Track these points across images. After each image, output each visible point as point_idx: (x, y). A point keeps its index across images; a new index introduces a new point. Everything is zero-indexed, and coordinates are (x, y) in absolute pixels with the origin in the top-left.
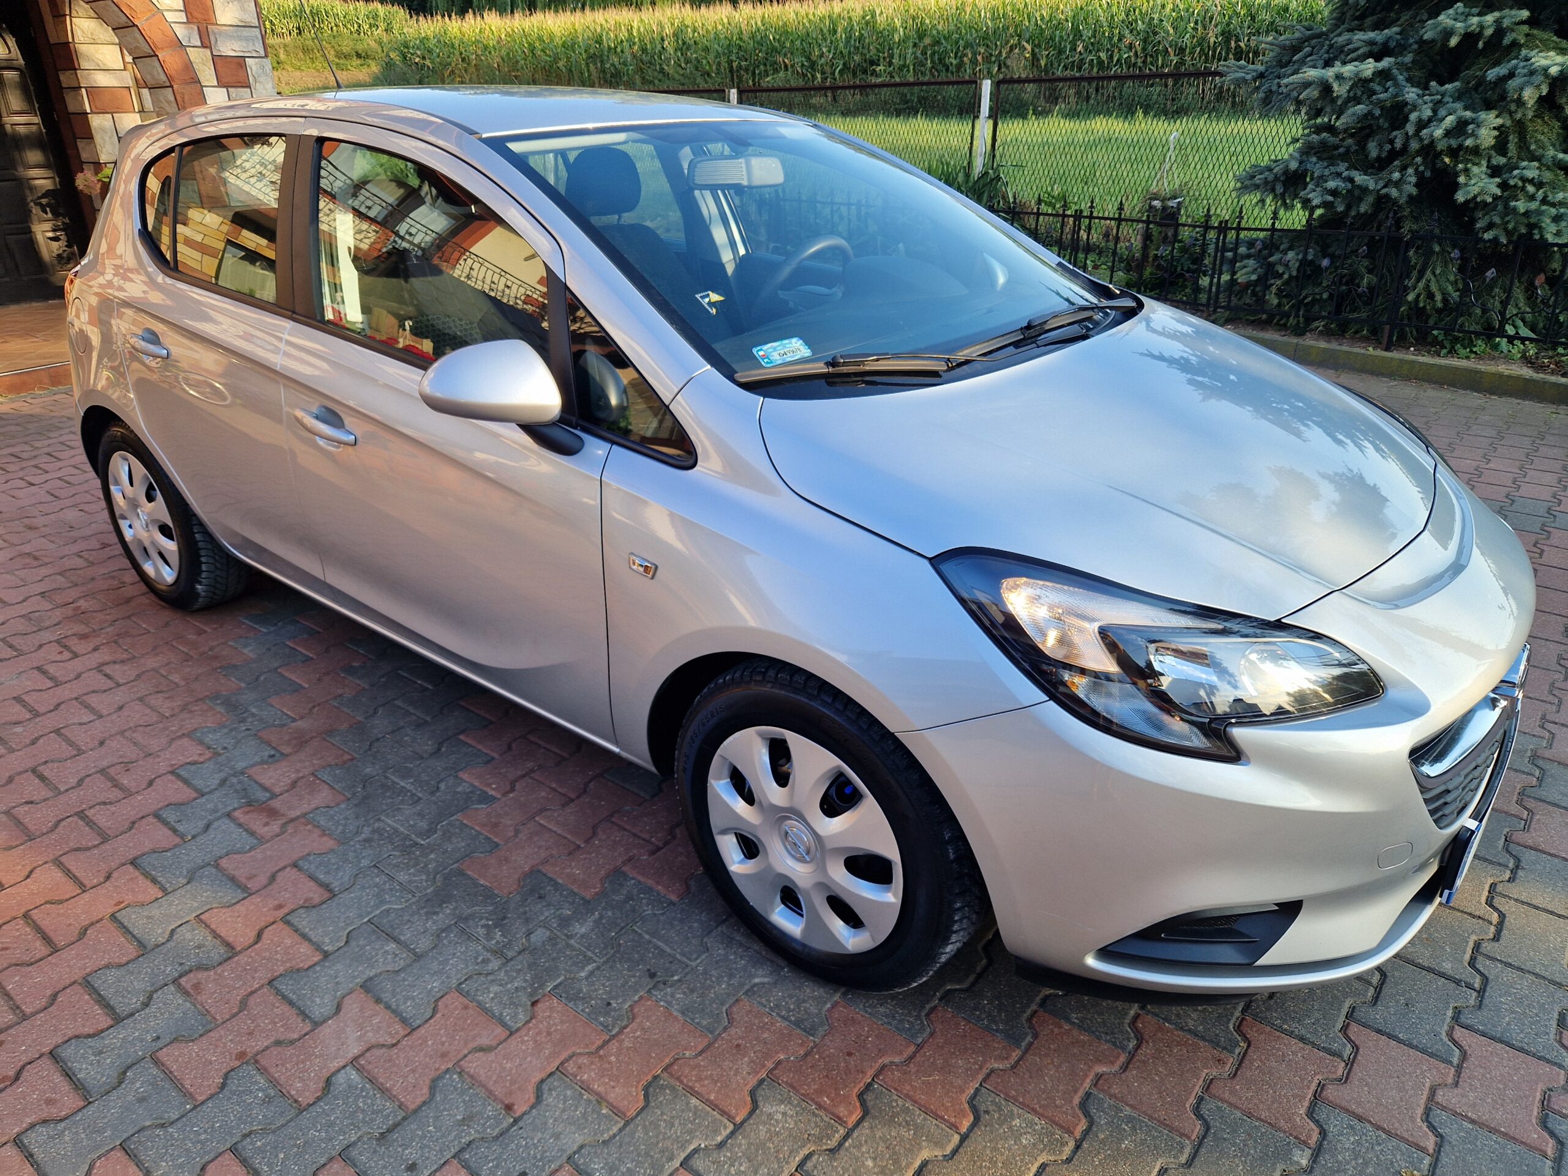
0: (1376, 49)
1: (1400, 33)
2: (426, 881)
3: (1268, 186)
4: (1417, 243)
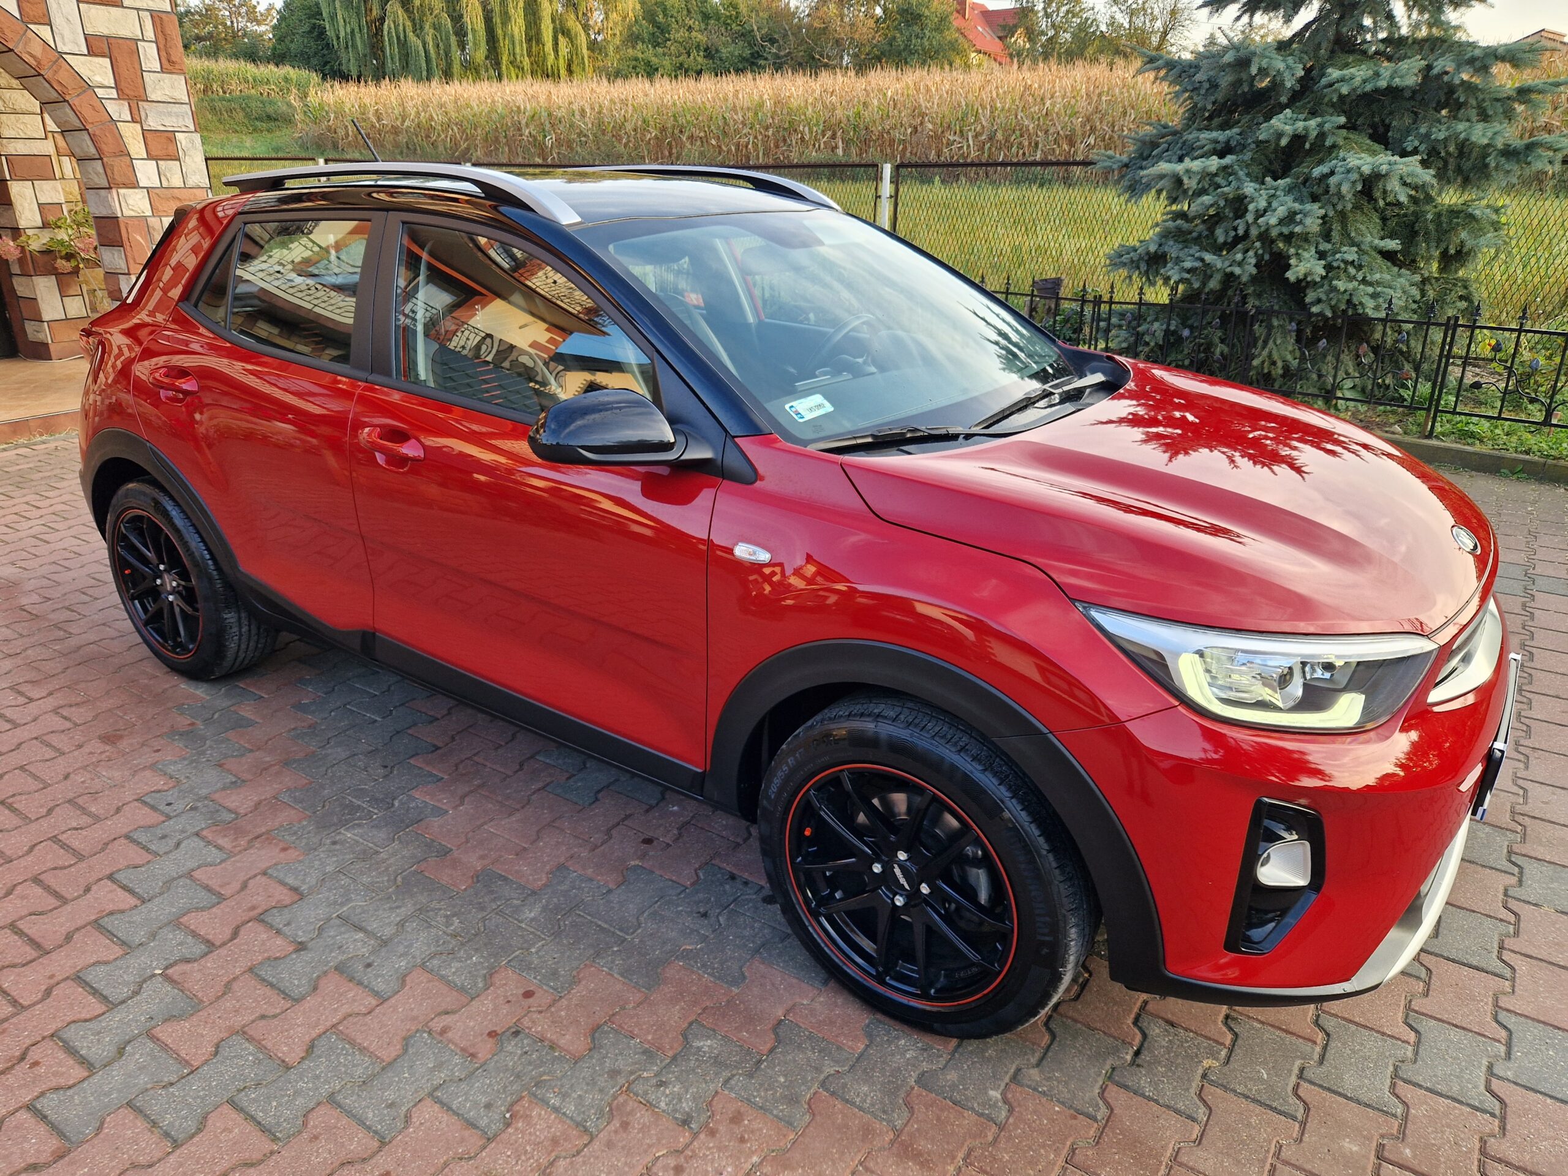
0: (1219, 147)
1: (1240, 134)
2: (388, 881)
3: (1134, 264)
4: (1261, 317)
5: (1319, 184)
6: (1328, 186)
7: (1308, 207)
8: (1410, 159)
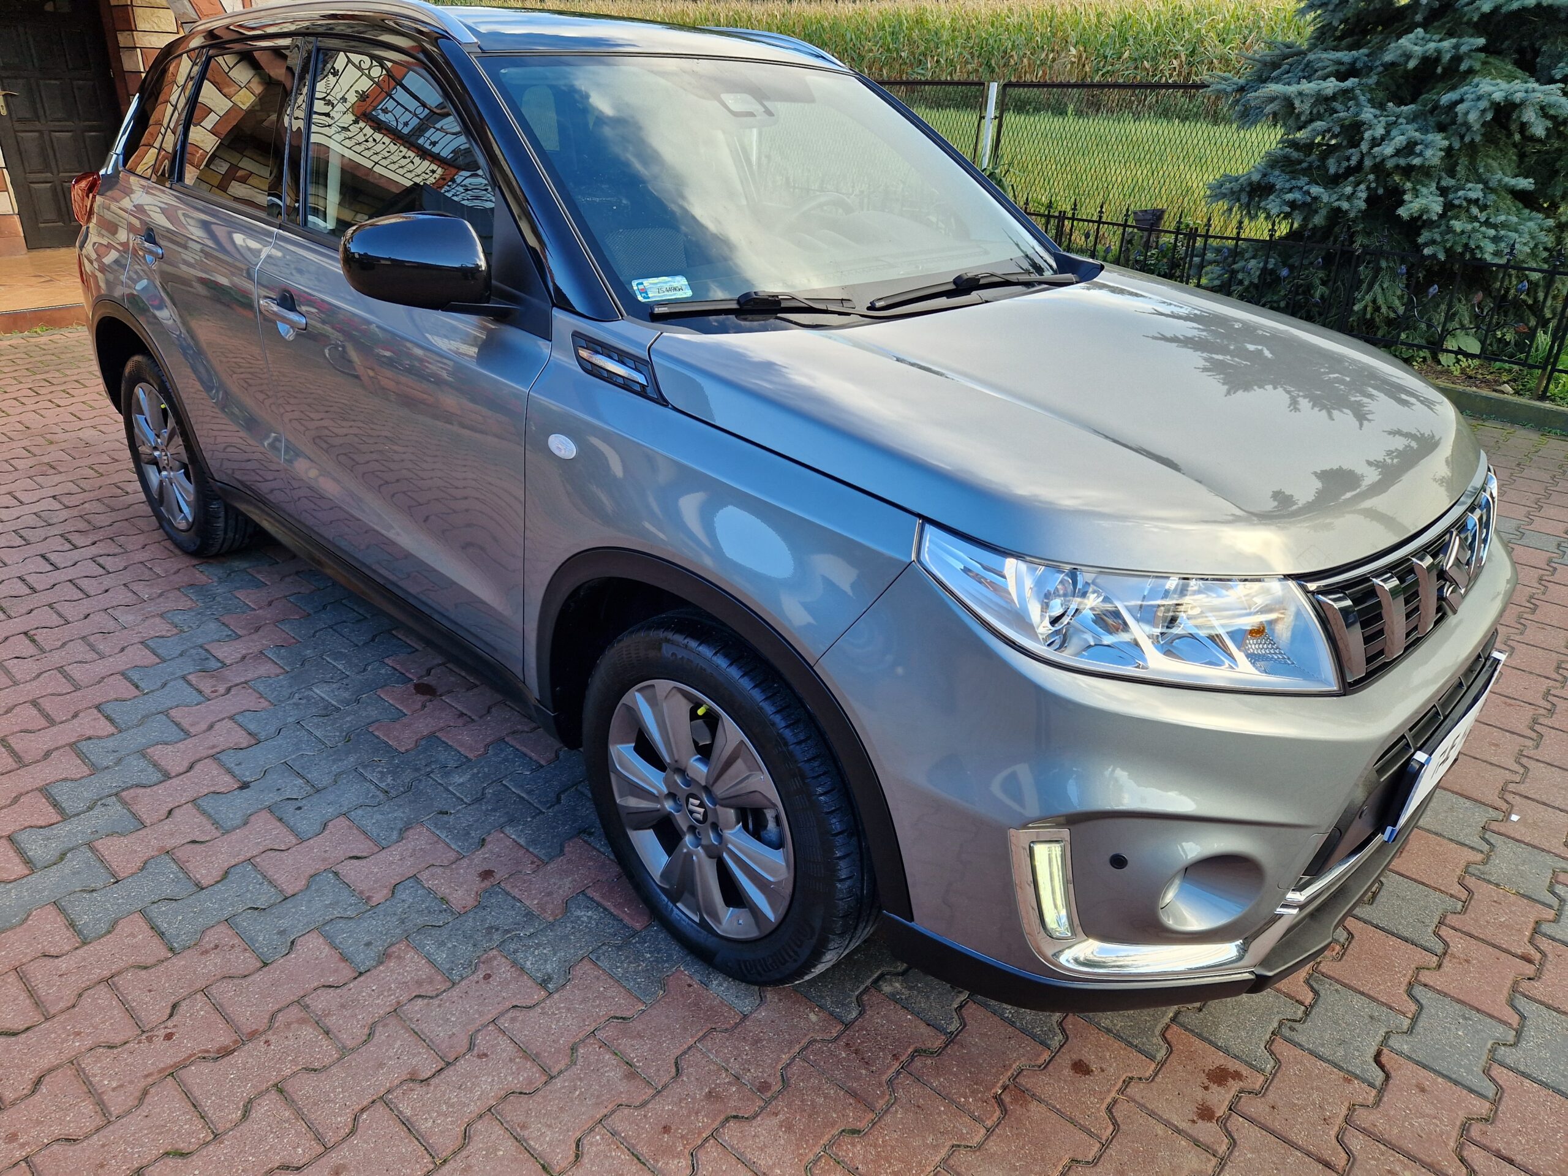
0: (1343, 68)
1: (1368, 56)
2: (339, 737)
3: (1234, 195)
4: (1368, 257)
6: (1456, 115)
7: (1432, 137)
8: (1552, 86)
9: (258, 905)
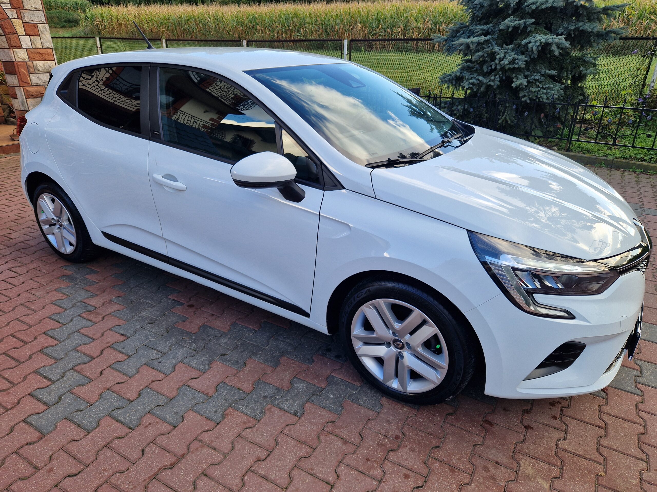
0: (484, 32)
2: (163, 331)
3: (450, 81)
4: (502, 103)
5: (524, 48)
6: (528, 48)
7: (520, 57)
8: (561, 37)
9: (160, 404)
